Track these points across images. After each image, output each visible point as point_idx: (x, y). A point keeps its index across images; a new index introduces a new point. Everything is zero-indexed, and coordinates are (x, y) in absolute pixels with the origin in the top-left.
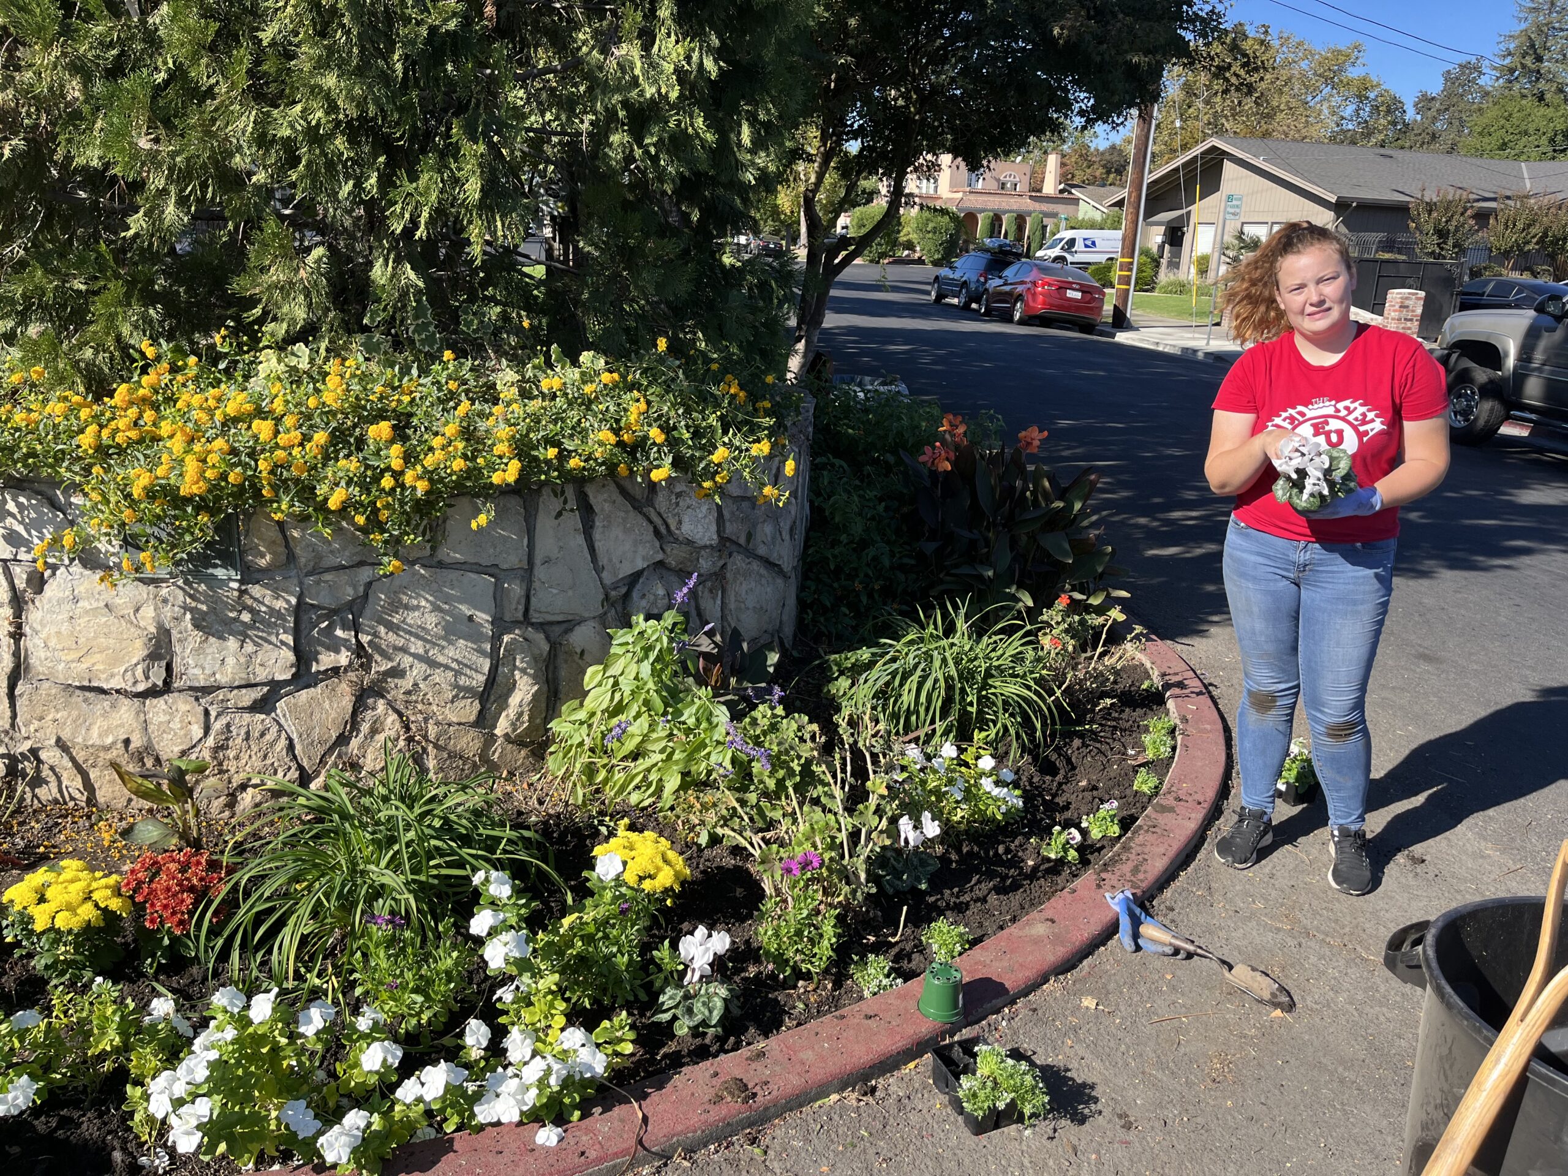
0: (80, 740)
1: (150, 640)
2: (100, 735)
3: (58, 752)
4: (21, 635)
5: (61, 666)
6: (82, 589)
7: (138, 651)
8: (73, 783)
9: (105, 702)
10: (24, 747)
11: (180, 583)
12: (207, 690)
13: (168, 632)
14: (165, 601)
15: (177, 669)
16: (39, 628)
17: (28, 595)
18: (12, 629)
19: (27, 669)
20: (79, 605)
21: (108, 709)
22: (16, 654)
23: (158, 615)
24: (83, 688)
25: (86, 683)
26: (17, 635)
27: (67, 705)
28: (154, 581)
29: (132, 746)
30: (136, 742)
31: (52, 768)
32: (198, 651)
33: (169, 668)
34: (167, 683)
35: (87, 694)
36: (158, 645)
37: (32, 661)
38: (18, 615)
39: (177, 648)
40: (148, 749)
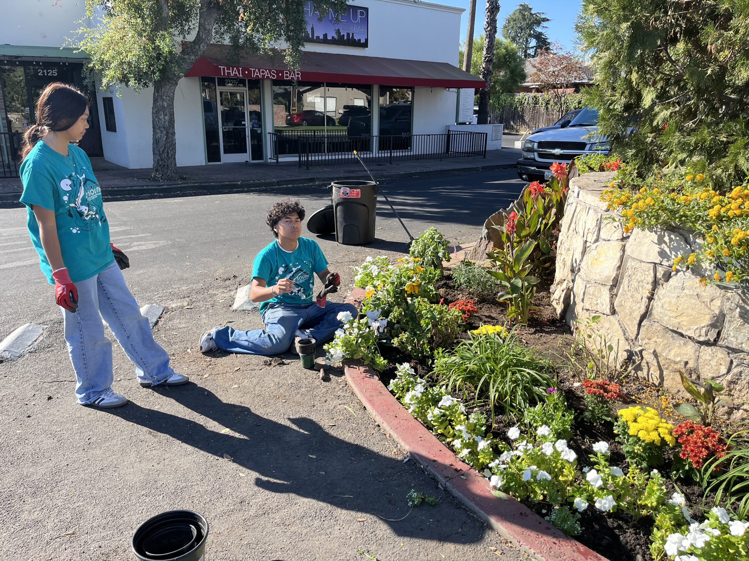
0: (664, 354)
1: (714, 317)
2: (674, 356)
3: (652, 357)
4: (652, 299)
5: (666, 318)
6: (688, 284)
7: (707, 320)
8: (655, 374)
9: (682, 341)
10: (637, 349)
11: (740, 292)
12: (735, 351)
13: (724, 316)
14: (728, 299)
15: (722, 335)
16: (661, 297)
17: (661, 282)
18: (649, 295)
19: (650, 315)
20: (684, 291)
21: (682, 344)
22: (648, 307)
23: (722, 306)
24: (673, 331)
25: (675, 329)
26: (651, 299)
27: (663, 336)
28: (726, 288)
29: (688, 366)
30: (691, 365)
31: (647, 363)
32: (737, 329)
33: (719, 334)
34: (716, 341)
35: (674, 334)
36: (717, 321)
37: (654, 312)
38: (654, 290)
39: (726, 325)
40: (695, 370)
